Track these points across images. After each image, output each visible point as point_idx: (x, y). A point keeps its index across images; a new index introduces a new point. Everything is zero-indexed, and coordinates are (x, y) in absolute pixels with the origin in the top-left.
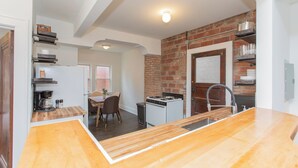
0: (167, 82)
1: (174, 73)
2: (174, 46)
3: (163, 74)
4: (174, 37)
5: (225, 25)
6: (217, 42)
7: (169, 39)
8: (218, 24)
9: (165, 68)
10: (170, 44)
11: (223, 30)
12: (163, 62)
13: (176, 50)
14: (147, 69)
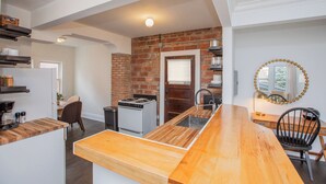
0: (139, 83)
1: (146, 74)
2: (147, 47)
3: (133, 74)
4: (147, 38)
5: (194, 35)
6: (187, 48)
7: (141, 38)
8: (189, 32)
9: (136, 69)
10: (142, 44)
11: (192, 39)
12: (133, 62)
13: (148, 50)
14: (114, 69)
